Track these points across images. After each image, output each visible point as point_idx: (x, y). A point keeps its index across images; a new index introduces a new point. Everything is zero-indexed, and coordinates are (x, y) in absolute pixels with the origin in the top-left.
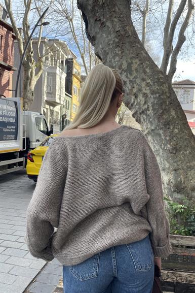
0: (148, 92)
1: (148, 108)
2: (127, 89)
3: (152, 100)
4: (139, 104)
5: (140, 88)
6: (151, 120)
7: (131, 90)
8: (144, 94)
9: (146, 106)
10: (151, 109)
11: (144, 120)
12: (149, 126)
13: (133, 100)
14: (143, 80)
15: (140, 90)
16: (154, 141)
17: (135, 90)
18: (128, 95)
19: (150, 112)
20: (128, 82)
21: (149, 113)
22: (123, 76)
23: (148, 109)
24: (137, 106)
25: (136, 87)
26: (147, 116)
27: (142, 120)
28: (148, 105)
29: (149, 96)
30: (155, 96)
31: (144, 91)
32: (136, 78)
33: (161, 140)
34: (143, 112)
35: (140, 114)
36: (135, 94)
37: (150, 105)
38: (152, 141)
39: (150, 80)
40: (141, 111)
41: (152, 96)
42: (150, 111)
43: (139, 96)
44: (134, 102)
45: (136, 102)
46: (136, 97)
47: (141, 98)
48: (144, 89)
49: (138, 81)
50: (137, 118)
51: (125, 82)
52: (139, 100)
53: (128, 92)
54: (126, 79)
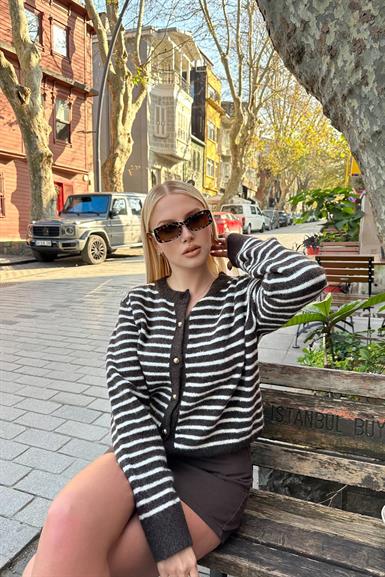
0: (366, 35)
1: (364, 78)
2: (311, 41)
3: (376, 55)
4: (340, 72)
5: (344, 29)
6: (371, 108)
7: (322, 40)
8: (356, 42)
9: (359, 75)
10: (372, 78)
11: (354, 113)
12: (367, 126)
13: (324, 68)
14: (353, 7)
15: (343, 36)
16: (378, 162)
17: (330, 40)
18: (312, 57)
19: (370, 89)
20: (313, 23)
21: (365, 90)
22: (302, 7)
23: (364, 81)
24: (336, 82)
25: (333, 30)
26: (362, 99)
27: (348, 114)
28: (366, 71)
29: (368, 47)
31: (355, 35)
32: (333, 6)
34: (351, 91)
35: (345, 98)
36: (330, 49)
37: (371, 69)
38: (373, 164)
39: (370, 4)
40: (345, 92)
41: (376, 46)
42: (371, 85)
43: (341, 53)
44: (329, 71)
45: (333, 70)
47: (347, 56)
48: (353, 31)
49: (339, 14)
50: (336, 114)
51: (305, 24)
52: (340, 63)
53: (313, 48)
54: (309, 14)
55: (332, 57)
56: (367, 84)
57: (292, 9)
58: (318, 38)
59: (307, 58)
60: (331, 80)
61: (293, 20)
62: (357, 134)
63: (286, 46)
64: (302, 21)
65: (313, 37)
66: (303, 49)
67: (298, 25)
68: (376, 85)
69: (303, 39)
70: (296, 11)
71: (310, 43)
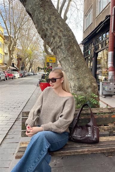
1: (62, 44)
3: (64, 40)
8: (59, 36)
9: (60, 44)
11: (59, 52)
12: (62, 56)
13: (52, 40)
14: (58, 28)
15: (56, 34)
16: (65, 64)
17: (53, 34)
19: (63, 47)
26: (61, 49)
29: (62, 38)
33: (69, 63)
34: (59, 47)
39: (62, 28)
45: (54, 42)
48: (59, 33)
49: (55, 29)
51: (47, 29)
52: (56, 40)
55: (54, 38)
56: (62, 46)
59: (47, 37)
61: (44, 28)
69: (46, 32)
70: (44, 25)
71: (48, 34)
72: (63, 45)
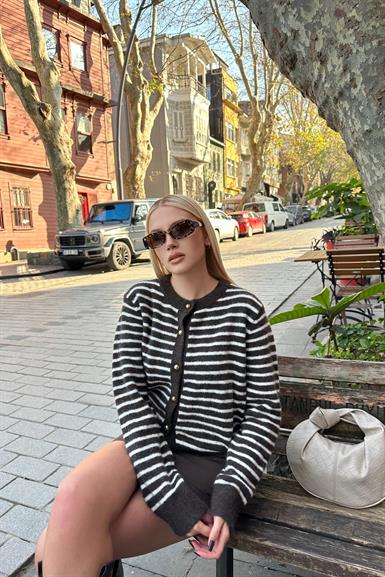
0: (351, 40)
3: (362, 58)
4: (330, 76)
5: (332, 35)
6: (361, 108)
7: (311, 47)
8: (342, 47)
9: (348, 78)
11: (345, 114)
12: (358, 126)
13: (316, 73)
14: (339, 14)
15: (331, 42)
16: (371, 159)
17: (319, 46)
18: (304, 64)
19: (359, 91)
20: (302, 32)
21: (354, 92)
22: (291, 17)
23: (353, 83)
24: (327, 85)
25: (321, 37)
26: (352, 100)
27: (341, 115)
28: (354, 74)
29: (354, 51)
30: (368, 46)
31: (343, 41)
32: (321, 14)
34: (341, 94)
35: (336, 100)
36: (320, 55)
37: (358, 72)
38: (367, 161)
39: (354, 11)
40: (336, 94)
41: (362, 50)
42: (359, 88)
43: (330, 58)
44: (320, 76)
45: (324, 75)
46: (323, 62)
47: (335, 61)
48: (340, 37)
49: (326, 21)
50: (330, 115)
51: (295, 33)
52: (330, 68)
53: (304, 55)
54: (298, 23)
55: (322, 62)
56: (355, 86)
57: (282, 20)
58: (308, 45)
59: (299, 65)
60: (323, 84)
61: (285, 30)
62: (350, 134)
63: (279, 54)
64: (292, 30)
65: (304, 45)
66: (295, 56)
67: (289, 34)
68: (364, 86)
69: (295, 47)
70: (286, 21)
71: (301, 50)
72: (360, 80)
